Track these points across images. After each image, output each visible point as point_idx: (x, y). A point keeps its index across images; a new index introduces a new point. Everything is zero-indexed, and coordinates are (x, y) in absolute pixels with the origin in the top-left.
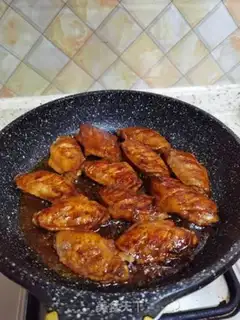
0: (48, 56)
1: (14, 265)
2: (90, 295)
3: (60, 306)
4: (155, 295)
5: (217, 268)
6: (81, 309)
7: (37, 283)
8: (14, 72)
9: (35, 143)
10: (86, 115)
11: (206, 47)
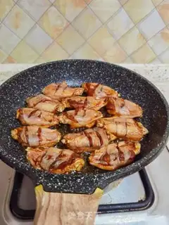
1: (15, 159)
3: (44, 181)
4: (103, 176)
6: (57, 183)
7: (29, 169)
10: (60, 75)
11: (144, 38)
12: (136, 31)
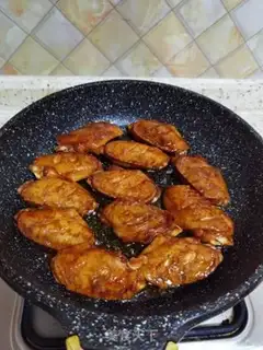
0: (59, 31)
1: (29, 284)
2: (112, 318)
3: (80, 329)
4: (178, 319)
5: (241, 291)
6: (103, 332)
7: (55, 305)
8: (20, 47)
9: (40, 139)
10: (98, 106)
11: (241, 35)
12: (229, 23)
